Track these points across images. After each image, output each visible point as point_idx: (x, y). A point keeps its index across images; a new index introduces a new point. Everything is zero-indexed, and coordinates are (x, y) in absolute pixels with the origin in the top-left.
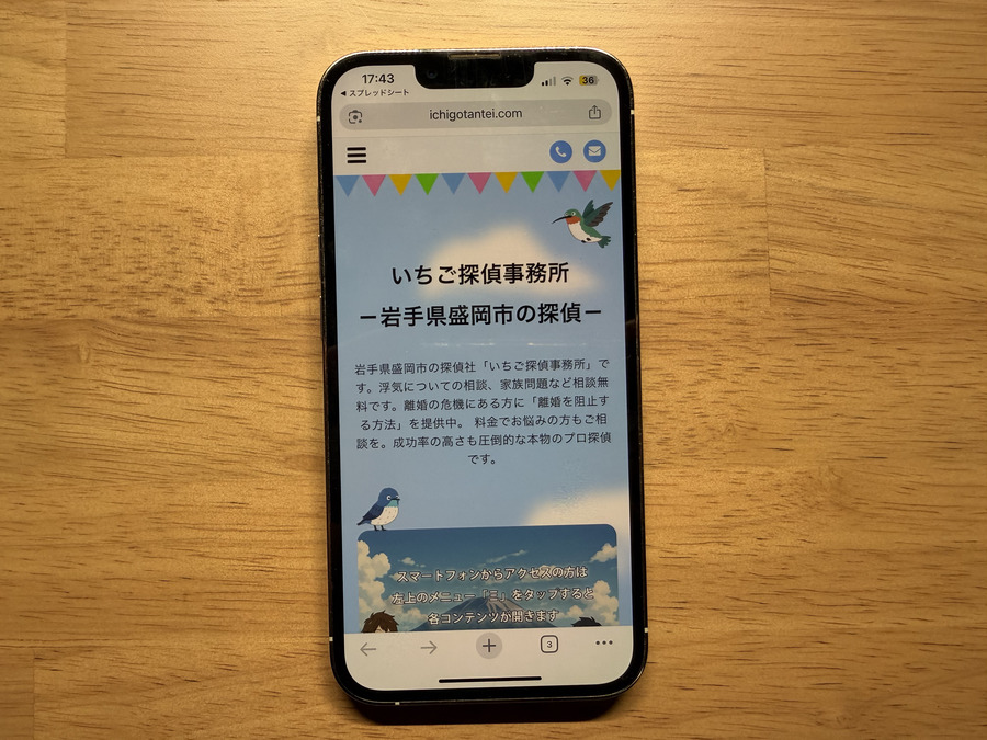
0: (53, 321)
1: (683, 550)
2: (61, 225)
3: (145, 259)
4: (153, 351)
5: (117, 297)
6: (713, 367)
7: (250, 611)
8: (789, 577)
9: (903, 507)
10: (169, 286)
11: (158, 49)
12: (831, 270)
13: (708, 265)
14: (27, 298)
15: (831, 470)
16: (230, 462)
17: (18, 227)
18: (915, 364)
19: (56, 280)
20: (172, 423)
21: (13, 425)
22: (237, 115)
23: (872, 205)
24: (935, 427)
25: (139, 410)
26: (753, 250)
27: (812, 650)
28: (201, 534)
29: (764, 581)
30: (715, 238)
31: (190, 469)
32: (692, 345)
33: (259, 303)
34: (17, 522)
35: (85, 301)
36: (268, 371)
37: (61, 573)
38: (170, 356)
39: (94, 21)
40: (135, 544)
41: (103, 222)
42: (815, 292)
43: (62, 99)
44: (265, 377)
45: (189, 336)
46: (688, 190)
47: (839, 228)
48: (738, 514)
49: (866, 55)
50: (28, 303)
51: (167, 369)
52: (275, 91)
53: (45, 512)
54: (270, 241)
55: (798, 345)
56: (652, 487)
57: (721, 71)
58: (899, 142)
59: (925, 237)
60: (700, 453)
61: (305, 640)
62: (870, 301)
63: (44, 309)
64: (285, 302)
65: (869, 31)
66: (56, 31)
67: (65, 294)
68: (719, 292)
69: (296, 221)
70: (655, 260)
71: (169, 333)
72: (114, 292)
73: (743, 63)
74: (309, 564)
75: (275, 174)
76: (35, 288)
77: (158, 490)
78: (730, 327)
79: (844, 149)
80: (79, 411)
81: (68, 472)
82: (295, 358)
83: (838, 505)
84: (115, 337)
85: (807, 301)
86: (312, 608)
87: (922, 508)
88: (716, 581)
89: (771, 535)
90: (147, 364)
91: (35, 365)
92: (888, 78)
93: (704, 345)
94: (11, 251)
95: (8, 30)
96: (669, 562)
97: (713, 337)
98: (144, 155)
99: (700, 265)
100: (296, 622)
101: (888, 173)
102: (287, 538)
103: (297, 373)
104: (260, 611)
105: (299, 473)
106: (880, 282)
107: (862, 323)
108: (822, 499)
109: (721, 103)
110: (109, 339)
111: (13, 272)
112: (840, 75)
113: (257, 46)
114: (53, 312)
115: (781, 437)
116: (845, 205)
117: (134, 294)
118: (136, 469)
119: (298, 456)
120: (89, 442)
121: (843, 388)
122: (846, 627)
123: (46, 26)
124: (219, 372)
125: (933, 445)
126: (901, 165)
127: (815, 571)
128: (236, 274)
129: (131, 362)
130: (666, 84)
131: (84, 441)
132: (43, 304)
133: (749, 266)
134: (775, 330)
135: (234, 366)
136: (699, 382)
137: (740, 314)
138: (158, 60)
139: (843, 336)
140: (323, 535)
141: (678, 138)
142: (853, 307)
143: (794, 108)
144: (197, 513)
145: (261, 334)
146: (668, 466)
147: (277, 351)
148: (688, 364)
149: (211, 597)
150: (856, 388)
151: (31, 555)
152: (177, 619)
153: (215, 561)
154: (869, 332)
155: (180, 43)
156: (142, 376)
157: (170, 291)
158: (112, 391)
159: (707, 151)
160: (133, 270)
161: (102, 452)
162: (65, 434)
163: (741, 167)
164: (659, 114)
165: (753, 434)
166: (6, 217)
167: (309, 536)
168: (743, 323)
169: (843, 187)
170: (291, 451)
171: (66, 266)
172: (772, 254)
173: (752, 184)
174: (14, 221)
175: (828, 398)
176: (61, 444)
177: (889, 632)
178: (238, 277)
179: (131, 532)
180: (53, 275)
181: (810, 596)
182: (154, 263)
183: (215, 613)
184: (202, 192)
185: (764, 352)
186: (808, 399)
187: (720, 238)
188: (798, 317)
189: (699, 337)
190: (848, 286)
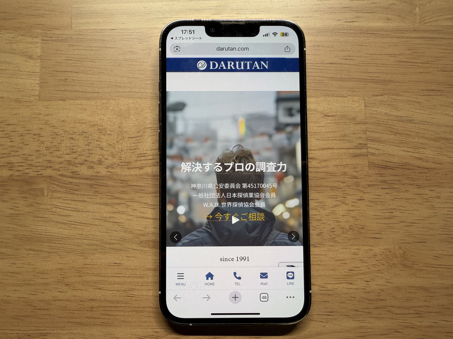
0: (31, 177)
1: (330, 287)
2: (37, 132)
3: (76, 148)
4: (78, 191)
5: (62, 165)
6: (342, 199)
7: (123, 316)
8: (381, 300)
9: (435, 266)
10: (86, 161)
11: (83, 51)
12: (397, 153)
13: (339, 151)
14: (20, 166)
15: (400, 248)
16: (114, 244)
17: (16, 133)
18: (438, 197)
19: (34, 157)
20: (87, 225)
21: (11, 226)
22: (119, 82)
23: (415, 123)
24: (448, 228)
25: (72, 219)
26: (360, 144)
27: (393, 336)
28: (99, 279)
29: (369, 302)
30: (342, 138)
31: (95, 247)
32: (332, 188)
33: (128, 168)
34: (12, 273)
35: (47, 167)
36: (132, 200)
37: (32, 297)
38: (86, 193)
39: (54, 39)
40: (68, 283)
41: (56, 131)
42: (390, 163)
43: (38, 74)
44: (131, 204)
45: (95, 184)
46: (328, 116)
47: (399, 134)
48: (356, 269)
49: (409, 54)
50: (20, 168)
51: (85, 200)
52: (137, 70)
53: (25, 268)
54: (134, 139)
55: (382, 188)
56: (314, 256)
57: (343, 61)
58: (427, 94)
59: (441, 138)
60: (337, 239)
61: (149, 330)
62: (416, 168)
63: (28, 171)
64: (141, 168)
65: (411, 43)
66: (36, 43)
67: (37, 164)
68: (344, 163)
69: (146, 130)
70: (314, 148)
71: (86, 182)
72: (60, 163)
73: (353, 58)
74: (151, 293)
75: (137, 108)
76: (23, 161)
77: (79, 257)
78: (350, 180)
79: (401, 97)
80: (42, 219)
81: (37, 248)
82: (146, 195)
83: (403, 265)
84: (61, 184)
85: (386, 167)
86: (152, 315)
87: (444, 267)
88: (347, 302)
89: (372, 279)
90: (75, 197)
91: (22, 197)
92: (420, 65)
93: (338, 188)
94: (13, 144)
95: (14, 43)
96: (323, 292)
97: (342, 185)
98: (75, 99)
99: (335, 151)
100: (145, 322)
101: (422, 108)
102: (141, 280)
103: (146, 201)
104: (128, 316)
105: (147, 249)
106: (420, 159)
107: (412, 178)
108: (396, 262)
109: (343, 76)
110: (57, 185)
111: (13, 154)
112: (398, 63)
113: (129, 50)
114: (31, 172)
115: (375, 232)
116: (403, 123)
117: (70, 164)
118: (69, 246)
119: (146, 241)
120: (47, 234)
121: (404, 209)
122: (409, 324)
123: (32, 41)
124: (110, 201)
125: (448, 236)
126: (428, 104)
127: (394, 297)
128: (118, 155)
129: (68, 196)
130: (317, 68)
131: (45, 234)
132: (27, 169)
134: (371, 181)
135: (117, 198)
136: (336, 206)
137: (355, 174)
138: (83, 56)
139: (403, 184)
140: (157, 279)
141: (324, 92)
142: (408, 171)
143: (377, 78)
144: (98, 268)
145: (130, 183)
146: (322, 246)
147: (137, 191)
148: (331, 197)
149: (104, 309)
150: (411, 209)
151: (18, 288)
152: (87, 320)
153: (106, 291)
154: (416, 182)
155: (94, 49)
156: (73, 202)
157: (87, 163)
158: (59, 209)
159: (338, 98)
160: (70, 153)
161: (54, 239)
162: (36, 230)
163: (353, 105)
164: (315, 81)
165: (363, 231)
166: (11, 128)
167: (151, 279)
168: (356, 178)
169: (401, 115)
170: (143, 238)
171: (38, 151)
172: (369, 145)
173: (358, 113)
174: (14, 130)
175: (397, 213)
176: (34, 235)
177: (430, 327)
178: (119, 156)
179: (67, 278)
180: (32, 155)
181: (393, 309)
182: (79, 150)
183: (106, 317)
184: (102, 117)
185: (366, 191)
186: (388, 214)
187: (344, 138)
188: (381, 175)
189: (335, 185)
190: (405, 161)
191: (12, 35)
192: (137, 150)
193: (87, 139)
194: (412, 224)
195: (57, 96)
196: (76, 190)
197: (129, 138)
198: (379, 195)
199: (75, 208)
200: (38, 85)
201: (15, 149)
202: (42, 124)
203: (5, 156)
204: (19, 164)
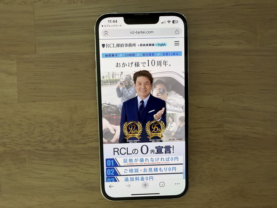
0: (18, 151)
2: (18, 123)
3: (44, 132)
4: (47, 159)
6: (207, 158)
9: (259, 195)
10: (51, 140)
11: (45, 69)
12: (241, 130)
13: (206, 129)
15: (240, 186)
16: (71, 189)
17: (6, 124)
18: (264, 156)
20: (54, 179)
21: (8, 181)
22: (69, 89)
25: (44, 175)
26: (219, 125)
30: (208, 121)
31: (59, 192)
32: (201, 152)
33: (77, 144)
35: (27, 145)
36: (81, 163)
38: (52, 160)
39: (25, 61)
41: (31, 122)
42: (236, 136)
43: (16, 85)
45: (58, 154)
46: (201, 108)
47: (243, 118)
50: (11, 146)
51: (51, 164)
52: (80, 81)
53: (19, 205)
54: (80, 126)
55: (231, 151)
56: (190, 192)
57: (211, 72)
58: (261, 92)
60: (203, 182)
62: (252, 138)
63: (15, 147)
64: (85, 144)
65: (254, 59)
66: (13, 64)
67: (21, 143)
68: (209, 137)
69: (87, 120)
71: (52, 153)
72: (35, 142)
73: (216, 70)
75: (81, 106)
77: (51, 198)
78: (212, 147)
79: (246, 95)
80: (27, 176)
81: (25, 193)
82: (88, 160)
83: (241, 196)
84: (36, 155)
87: (264, 196)
89: (223, 204)
90: (46, 162)
91: (13, 164)
92: (258, 73)
93: (205, 152)
94: (4, 131)
97: (207, 150)
98: (42, 101)
101: (258, 101)
103: (89, 164)
105: (91, 192)
106: (254, 133)
107: (249, 145)
108: (237, 194)
109: (210, 82)
110: (34, 156)
111: (5, 137)
112: (245, 73)
114: (17, 148)
117: (41, 142)
118: (44, 192)
119: (90, 187)
123: (10, 63)
124: (67, 164)
126: (262, 99)
128: (70, 136)
129: (41, 162)
131: (29, 185)
132: (15, 146)
133: (218, 129)
134: (225, 147)
135: (71, 162)
136: (203, 163)
137: (215, 143)
138: (45, 72)
139: (244, 149)
141: (198, 92)
142: (247, 140)
143: (231, 83)
145: (78, 153)
146: (194, 186)
147: (83, 158)
148: (201, 157)
150: (247, 163)
154: (251, 147)
156: (44, 166)
158: (36, 170)
159: (206, 96)
160: (40, 135)
162: (23, 183)
163: (216, 100)
165: (218, 177)
166: (2, 121)
168: (216, 145)
169: (245, 106)
170: (88, 186)
171: (20, 135)
172: (224, 125)
173: (219, 105)
174: (4, 122)
175: (239, 166)
176: (23, 186)
180: (17, 138)
182: (46, 133)
184: (59, 112)
185: (221, 153)
186: (234, 166)
188: (231, 143)
189: (203, 150)
190: (245, 134)
192: (82, 133)
193: (50, 126)
194: (248, 172)
195: (30, 99)
197: (77, 125)
198: (229, 156)
199: (46, 169)
200: (17, 92)
201: (7, 134)
202: (22, 118)
204: (9, 143)
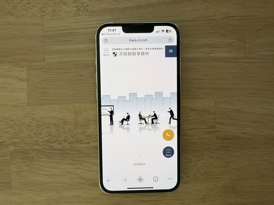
191: (9, 67)
192: (86, 133)
193: (57, 127)
194: (239, 170)
195: (38, 103)
196: (52, 157)
197: (81, 126)
198: (221, 155)
199: (52, 167)
200: (27, 97)
201: (17, 134)
202: (31, 120)
203: (11, 138)
204: (19, 143)
